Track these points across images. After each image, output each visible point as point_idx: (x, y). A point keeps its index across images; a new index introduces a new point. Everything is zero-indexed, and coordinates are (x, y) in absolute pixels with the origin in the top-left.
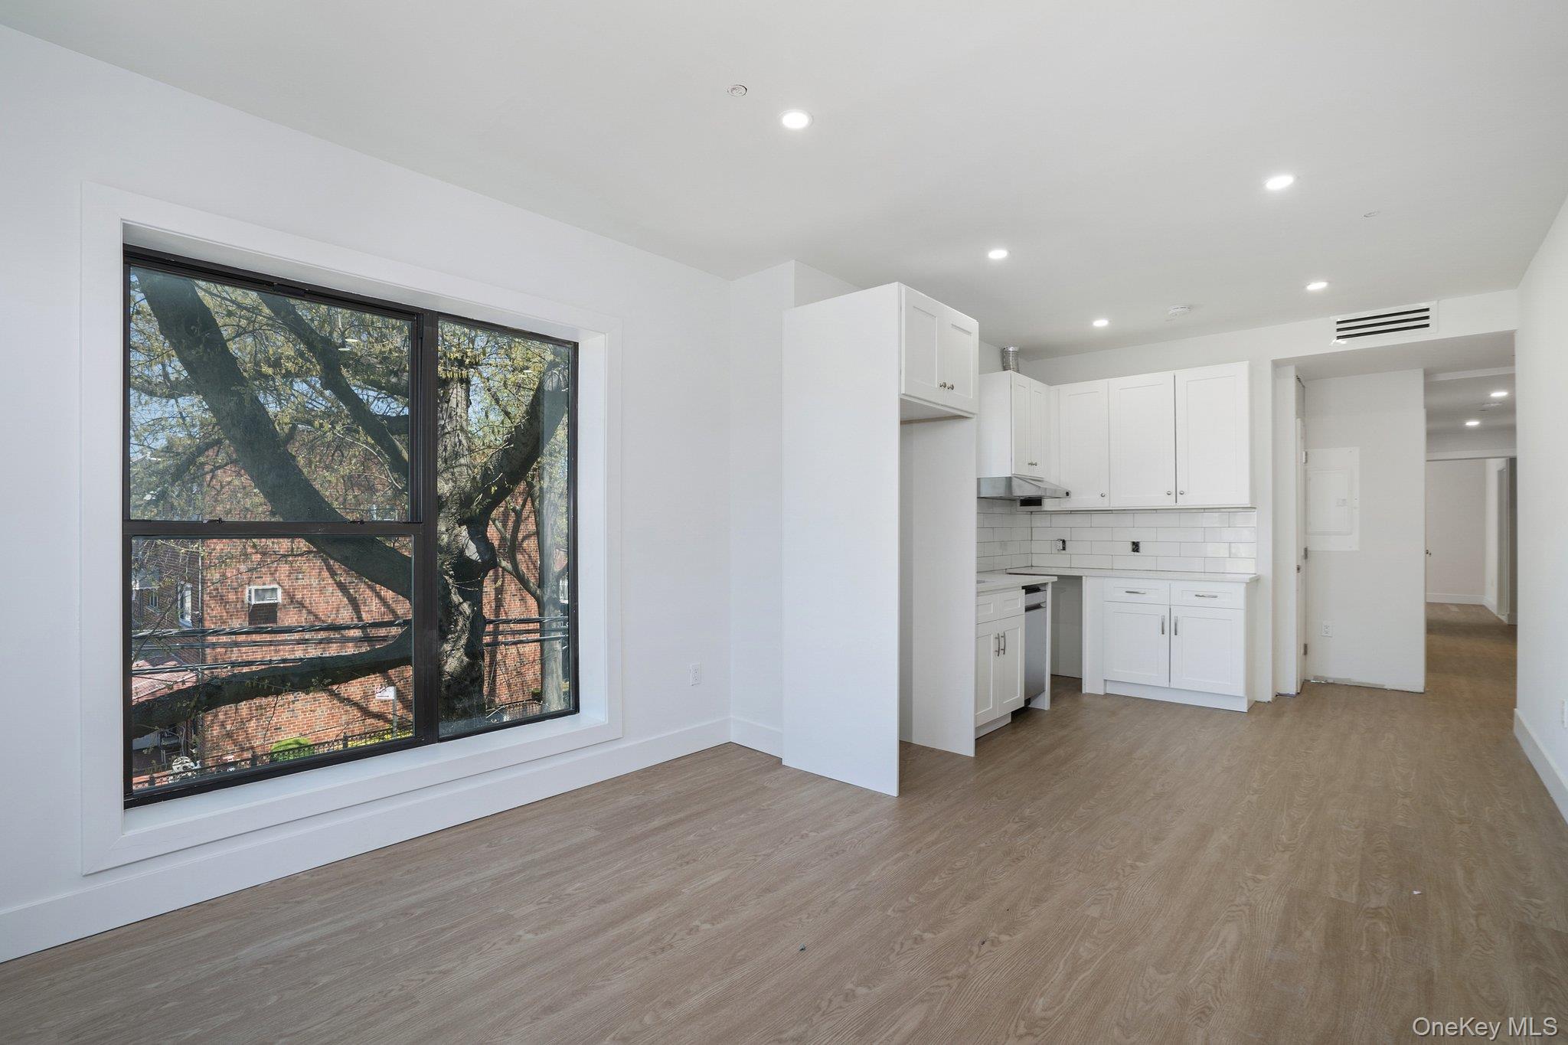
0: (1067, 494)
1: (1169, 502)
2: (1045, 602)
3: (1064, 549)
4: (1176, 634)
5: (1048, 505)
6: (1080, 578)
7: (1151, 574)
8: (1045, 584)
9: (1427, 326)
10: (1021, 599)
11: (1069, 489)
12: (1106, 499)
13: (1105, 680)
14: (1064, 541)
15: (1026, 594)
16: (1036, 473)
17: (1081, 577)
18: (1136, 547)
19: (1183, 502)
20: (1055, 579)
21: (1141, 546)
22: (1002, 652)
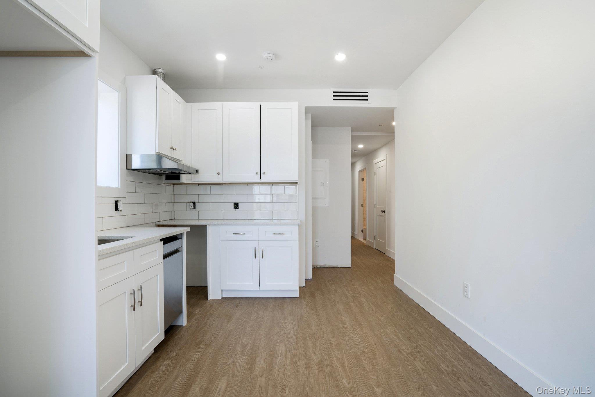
0: (197, 171)
1: (256, 179)
2: (182, 247)
3: (194, 208)
4: (262, 258)
5: (184, 179)
6: (204, 227)
7: (246, 222)
8: (181, 234)
9: (367, 100)
10: (160, 249)
11: (197, 168)
12: (221, 176)
13: (222, 290)
14: (194, 203)
15: (164, 244)
16: (175, 155)
17: (206, 226)
18: (236, 206)
19: (264, 179)
20: (188, 229)
21: (240, 205)
22: (137, 305)
